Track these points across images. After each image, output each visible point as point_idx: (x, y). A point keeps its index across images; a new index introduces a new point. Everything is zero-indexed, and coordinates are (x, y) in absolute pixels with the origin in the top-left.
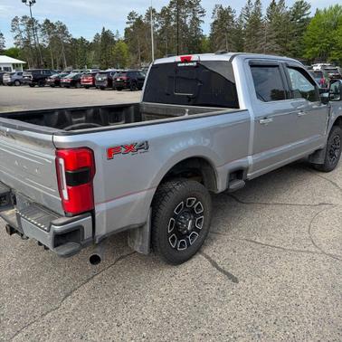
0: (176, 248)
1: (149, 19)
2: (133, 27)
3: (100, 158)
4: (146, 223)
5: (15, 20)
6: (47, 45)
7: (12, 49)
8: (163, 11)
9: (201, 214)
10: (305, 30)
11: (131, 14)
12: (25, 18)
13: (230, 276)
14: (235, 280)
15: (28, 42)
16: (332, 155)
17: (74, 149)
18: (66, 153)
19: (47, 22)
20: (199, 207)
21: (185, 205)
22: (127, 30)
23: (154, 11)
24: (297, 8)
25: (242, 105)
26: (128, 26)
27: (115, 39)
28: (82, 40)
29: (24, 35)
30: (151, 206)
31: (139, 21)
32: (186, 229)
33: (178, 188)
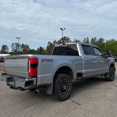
0: (61, 95)
1: (54, 44)
2: (49, 46)
3: (40, 62)
4: (52, 84)
5: (13, 44)
6: (22, 51)
7: (11, 52)
8: (59, 41)
9: (69, 85)
10: (104, 46)
11: (49, 42)
12: (16, 43)
13: (78, 104)
14: (80, 105)
15: (16, 50)
16: (112, 76)
17: (33, 58)
18: (31, 59)
19: (23, 44)
20: (68, 83)
21: (64, 81)
22: (47, 47)
23: (56, 41)
24: (100, 40)
25: (80, 55)
26: (48, 45)
27: (44, 50)
28: (33, 50)
29: (15, 48)
30: (53, 78)
31: (51, 44)
32: (64, 89)
33: (61, 75)
